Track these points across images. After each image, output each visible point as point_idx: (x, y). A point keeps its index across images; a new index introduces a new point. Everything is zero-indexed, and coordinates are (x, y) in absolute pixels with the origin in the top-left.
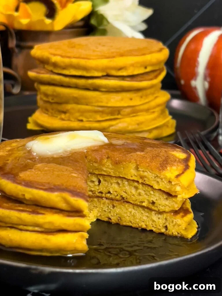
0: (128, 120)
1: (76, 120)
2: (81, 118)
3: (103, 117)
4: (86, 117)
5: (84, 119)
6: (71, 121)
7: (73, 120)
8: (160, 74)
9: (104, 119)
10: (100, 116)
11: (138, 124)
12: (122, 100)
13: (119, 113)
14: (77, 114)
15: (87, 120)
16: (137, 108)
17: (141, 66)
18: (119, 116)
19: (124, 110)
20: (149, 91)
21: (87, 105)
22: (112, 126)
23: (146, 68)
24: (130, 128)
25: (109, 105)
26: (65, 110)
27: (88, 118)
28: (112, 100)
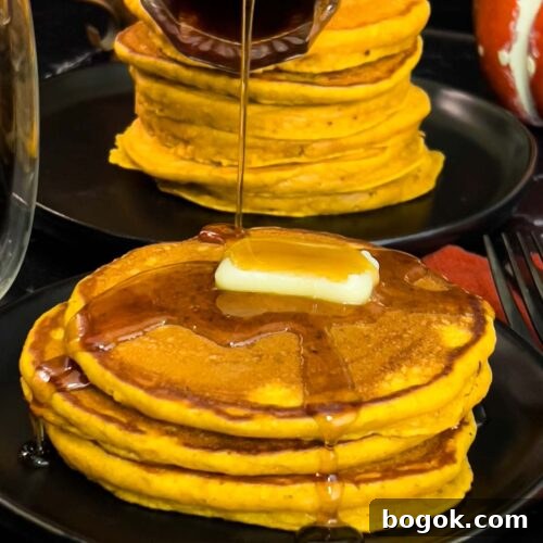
0: (319, 167)
1: (207, 162)
2: (217, 159)
3: (265, 160)
4: (227, 158)
5: (225, 162)
6: (198, 162)
7: (201, 160)
8: (402, 63)
9: (267, 163)
10: (260, 157)
11: (342, 179)
12: (308, 125)
13: (302, 153)
14: (211, 150)
15: (230, 163)
16: (344, 142)
17: (354, 51)
18: (302, 159)
19: (314, 145)
20: (372, 105)
21: (231, 131)
22: (285, 180)
23: (367, 53)
24: (325, 185)
25: (280, 135)
26: (185, 137)
27: (232, 160)
28: (287, 125)
